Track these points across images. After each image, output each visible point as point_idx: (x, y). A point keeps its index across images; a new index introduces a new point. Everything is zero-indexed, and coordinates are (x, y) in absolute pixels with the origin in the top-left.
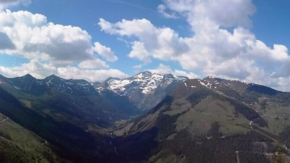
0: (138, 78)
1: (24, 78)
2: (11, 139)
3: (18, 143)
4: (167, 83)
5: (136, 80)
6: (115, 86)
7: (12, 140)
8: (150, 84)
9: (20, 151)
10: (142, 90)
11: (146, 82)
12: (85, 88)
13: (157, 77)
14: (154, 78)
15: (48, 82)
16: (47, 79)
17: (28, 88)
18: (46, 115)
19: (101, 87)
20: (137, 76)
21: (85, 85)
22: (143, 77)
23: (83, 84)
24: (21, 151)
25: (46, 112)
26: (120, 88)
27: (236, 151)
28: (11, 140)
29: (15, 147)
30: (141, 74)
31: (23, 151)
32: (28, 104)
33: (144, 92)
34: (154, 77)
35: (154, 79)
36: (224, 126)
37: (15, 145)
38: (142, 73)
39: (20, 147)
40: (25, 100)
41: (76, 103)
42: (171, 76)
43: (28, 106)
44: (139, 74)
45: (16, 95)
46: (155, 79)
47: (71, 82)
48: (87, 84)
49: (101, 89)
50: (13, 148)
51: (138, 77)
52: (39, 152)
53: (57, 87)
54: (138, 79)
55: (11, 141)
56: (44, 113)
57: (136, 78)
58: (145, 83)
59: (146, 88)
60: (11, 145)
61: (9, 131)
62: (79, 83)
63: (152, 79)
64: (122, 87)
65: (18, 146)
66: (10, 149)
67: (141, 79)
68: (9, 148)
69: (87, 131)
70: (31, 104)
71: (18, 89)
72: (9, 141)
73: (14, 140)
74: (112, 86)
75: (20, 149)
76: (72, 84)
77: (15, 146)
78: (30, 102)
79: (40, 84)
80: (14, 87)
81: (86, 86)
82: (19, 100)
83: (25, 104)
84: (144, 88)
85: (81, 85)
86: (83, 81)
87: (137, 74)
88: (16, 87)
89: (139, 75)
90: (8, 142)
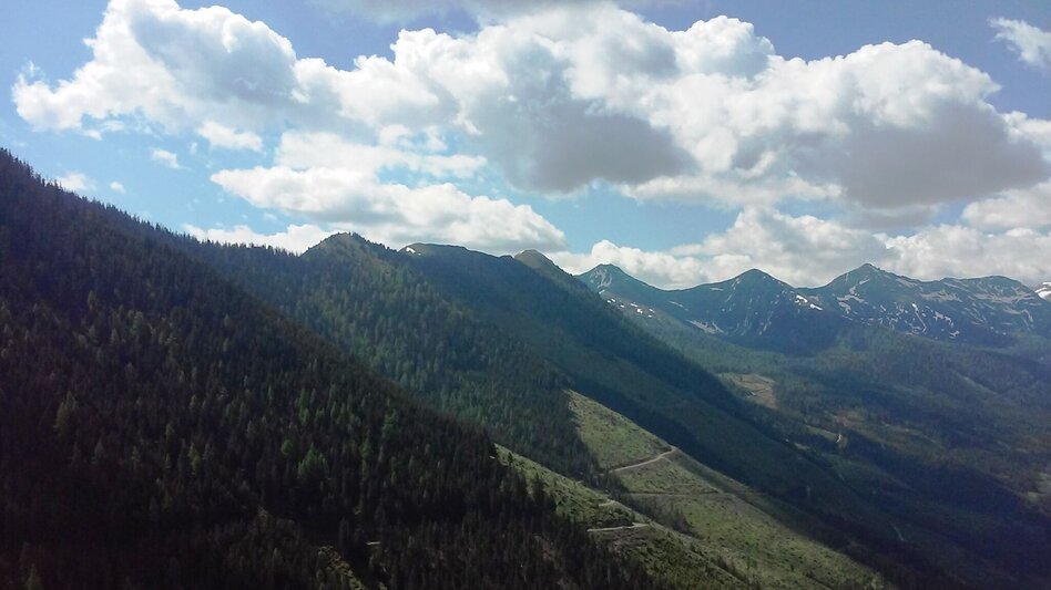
1: (737, 286)
2: (692, 530)
3: (726, 549)
7: (701, 538)
9: (735, 579)
12: (1015, 312)
15: (847, 297)
16: (840, 285)
17: (756, 326)
18: (844, 435)
21: (1013, 298)
23: (1002, 296)
24: (743, 579)
25: (846, 423)
28: (693, 535)
29: (712, 565)
31: (751, 580)
32: (761, 390)
37: (712, 555)
39: (737, 567)
40: (745, 378)
41: (976, 379)
43: (759, 402)
45: (703, 358)
47: (950, 291)
48: (1022, 296)
50: (704, 569)
52: (828, 586)
53: (884, 315)
55: (697, 541)
56: (837, 428)
60: (693, 555)
61: (684, 502)
62: (982, 293)
65: (728, 562)
66: (691, 572)
68: (689, 566)
69: (1033, 496)
70: (776, 388)
71: (712, 331)
72: (687, 540)
73: (707, 535)
75: (735, 573)
76: (952, 297)
77: (712, 561)
78: (771, 381)
79: (812, 306)
80: (695, 323)
81: (1019, 305)
82: (720, 375)
83: (744, 392)
85: (994, 299)
86: (1001, 283)
88: (700, 325)
90: (681, 542)
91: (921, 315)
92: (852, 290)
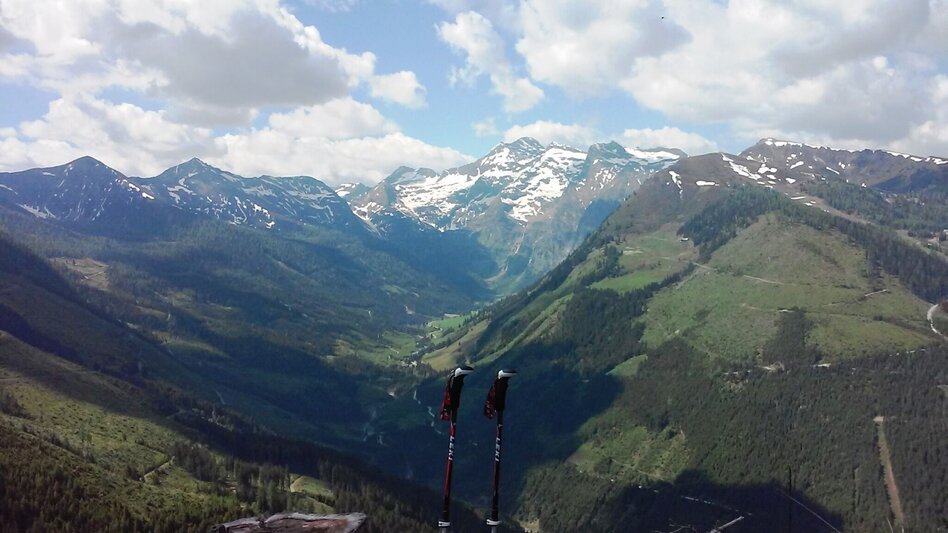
0: (494, 166)
1: (69, 171)
2: (24, 412)
3: (59, 427)
4: (601, 177)
5: (488, 174)
6: (419, 198)
7: (32, 419)
8: (539, 184)
9: (70, 454)
10: (509, 208)
11: (523, 181)
12: (319, 208)
13: (563, 159)
14: (551, 164)
15: (177, 188)
16: (169, 177)
17: (88, 213)
18: (173, 314)
19: (374, 204)
20: (491, 158)
21: (318, 196)
22: (512, 160)
23: (309, 193)
24: (78, 453)
25: (175, 303)
26: (438, 203)
27: (876, 415)
28: (25, 416)
29: (46, 444)
30: (506, 151)
31: (85, 453)
32: (95, 275)
33: (516, 214)
34: (551, 159)
35: (551, 167)
36: (825, 323)
37: (44, 434)
38: (507, 145)
39: (71, 442)
40: (78, 262)
41: (289, 264)
42: (615, 151)
43: (92, 284)
44: (500, 149)
45: (35, 243)
46: (555, 165)
47: (267, 187)
48: (325, 194)
49: (374, 208)
50: (37, 448)
51: (495, 162)
52: (158, 450)
53: (210, 205)
54: (496, 169)
55: (29, 422)
56: (168, 308)
57: (490, 167)
58: (519, 183)
59: (524, 200)
60: (26, 435)
61: (15, 386)
62: (293, 190)
63: (545, 165)
64: (444, 199)
65: (62, 439)
66: (24, 452)
67: (504, 169)
68: (22, 446)
69: (330, 358)
70: (109, 272)
71: (44, 216)
72: (18, 423)
73: (39, 414)
74: (409, 198)
75: (68, 448)
76: (269, 193)
77: (46, 439)
78: (105, 266)
79: (145, 195)
80: (25, 207)
81: (323, 202)
82: (52, 260)
83: (77, 276)
84: (516, 202)
85: (303, 195)
86: (309, 182)
87: (493, 153)
88: (31, 209)
89: (497, 155)
90: (12, 424)
91: (242, 207)
92: (181, 182)
